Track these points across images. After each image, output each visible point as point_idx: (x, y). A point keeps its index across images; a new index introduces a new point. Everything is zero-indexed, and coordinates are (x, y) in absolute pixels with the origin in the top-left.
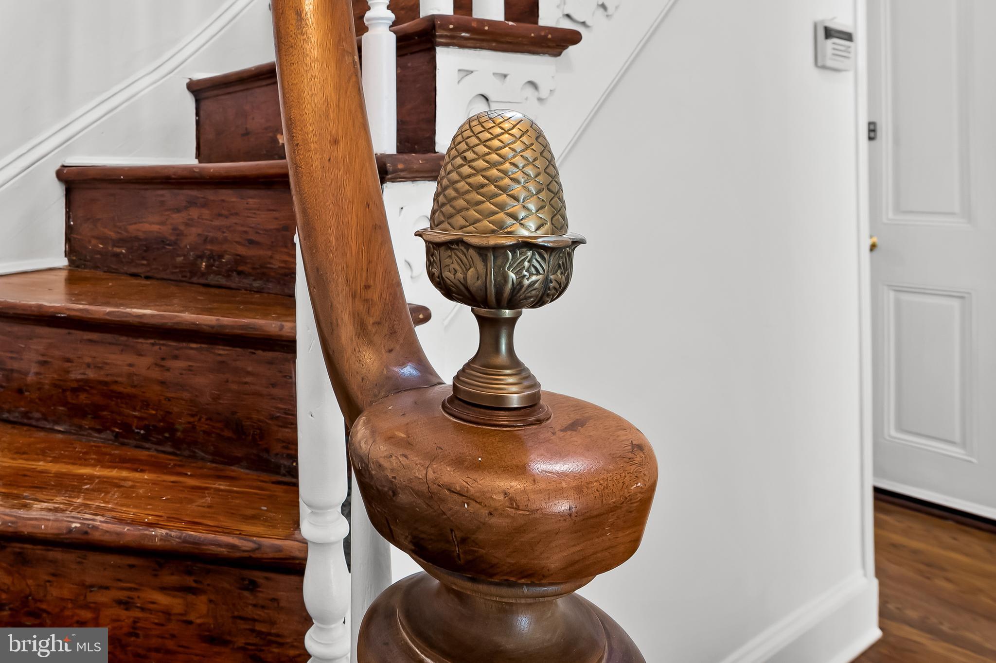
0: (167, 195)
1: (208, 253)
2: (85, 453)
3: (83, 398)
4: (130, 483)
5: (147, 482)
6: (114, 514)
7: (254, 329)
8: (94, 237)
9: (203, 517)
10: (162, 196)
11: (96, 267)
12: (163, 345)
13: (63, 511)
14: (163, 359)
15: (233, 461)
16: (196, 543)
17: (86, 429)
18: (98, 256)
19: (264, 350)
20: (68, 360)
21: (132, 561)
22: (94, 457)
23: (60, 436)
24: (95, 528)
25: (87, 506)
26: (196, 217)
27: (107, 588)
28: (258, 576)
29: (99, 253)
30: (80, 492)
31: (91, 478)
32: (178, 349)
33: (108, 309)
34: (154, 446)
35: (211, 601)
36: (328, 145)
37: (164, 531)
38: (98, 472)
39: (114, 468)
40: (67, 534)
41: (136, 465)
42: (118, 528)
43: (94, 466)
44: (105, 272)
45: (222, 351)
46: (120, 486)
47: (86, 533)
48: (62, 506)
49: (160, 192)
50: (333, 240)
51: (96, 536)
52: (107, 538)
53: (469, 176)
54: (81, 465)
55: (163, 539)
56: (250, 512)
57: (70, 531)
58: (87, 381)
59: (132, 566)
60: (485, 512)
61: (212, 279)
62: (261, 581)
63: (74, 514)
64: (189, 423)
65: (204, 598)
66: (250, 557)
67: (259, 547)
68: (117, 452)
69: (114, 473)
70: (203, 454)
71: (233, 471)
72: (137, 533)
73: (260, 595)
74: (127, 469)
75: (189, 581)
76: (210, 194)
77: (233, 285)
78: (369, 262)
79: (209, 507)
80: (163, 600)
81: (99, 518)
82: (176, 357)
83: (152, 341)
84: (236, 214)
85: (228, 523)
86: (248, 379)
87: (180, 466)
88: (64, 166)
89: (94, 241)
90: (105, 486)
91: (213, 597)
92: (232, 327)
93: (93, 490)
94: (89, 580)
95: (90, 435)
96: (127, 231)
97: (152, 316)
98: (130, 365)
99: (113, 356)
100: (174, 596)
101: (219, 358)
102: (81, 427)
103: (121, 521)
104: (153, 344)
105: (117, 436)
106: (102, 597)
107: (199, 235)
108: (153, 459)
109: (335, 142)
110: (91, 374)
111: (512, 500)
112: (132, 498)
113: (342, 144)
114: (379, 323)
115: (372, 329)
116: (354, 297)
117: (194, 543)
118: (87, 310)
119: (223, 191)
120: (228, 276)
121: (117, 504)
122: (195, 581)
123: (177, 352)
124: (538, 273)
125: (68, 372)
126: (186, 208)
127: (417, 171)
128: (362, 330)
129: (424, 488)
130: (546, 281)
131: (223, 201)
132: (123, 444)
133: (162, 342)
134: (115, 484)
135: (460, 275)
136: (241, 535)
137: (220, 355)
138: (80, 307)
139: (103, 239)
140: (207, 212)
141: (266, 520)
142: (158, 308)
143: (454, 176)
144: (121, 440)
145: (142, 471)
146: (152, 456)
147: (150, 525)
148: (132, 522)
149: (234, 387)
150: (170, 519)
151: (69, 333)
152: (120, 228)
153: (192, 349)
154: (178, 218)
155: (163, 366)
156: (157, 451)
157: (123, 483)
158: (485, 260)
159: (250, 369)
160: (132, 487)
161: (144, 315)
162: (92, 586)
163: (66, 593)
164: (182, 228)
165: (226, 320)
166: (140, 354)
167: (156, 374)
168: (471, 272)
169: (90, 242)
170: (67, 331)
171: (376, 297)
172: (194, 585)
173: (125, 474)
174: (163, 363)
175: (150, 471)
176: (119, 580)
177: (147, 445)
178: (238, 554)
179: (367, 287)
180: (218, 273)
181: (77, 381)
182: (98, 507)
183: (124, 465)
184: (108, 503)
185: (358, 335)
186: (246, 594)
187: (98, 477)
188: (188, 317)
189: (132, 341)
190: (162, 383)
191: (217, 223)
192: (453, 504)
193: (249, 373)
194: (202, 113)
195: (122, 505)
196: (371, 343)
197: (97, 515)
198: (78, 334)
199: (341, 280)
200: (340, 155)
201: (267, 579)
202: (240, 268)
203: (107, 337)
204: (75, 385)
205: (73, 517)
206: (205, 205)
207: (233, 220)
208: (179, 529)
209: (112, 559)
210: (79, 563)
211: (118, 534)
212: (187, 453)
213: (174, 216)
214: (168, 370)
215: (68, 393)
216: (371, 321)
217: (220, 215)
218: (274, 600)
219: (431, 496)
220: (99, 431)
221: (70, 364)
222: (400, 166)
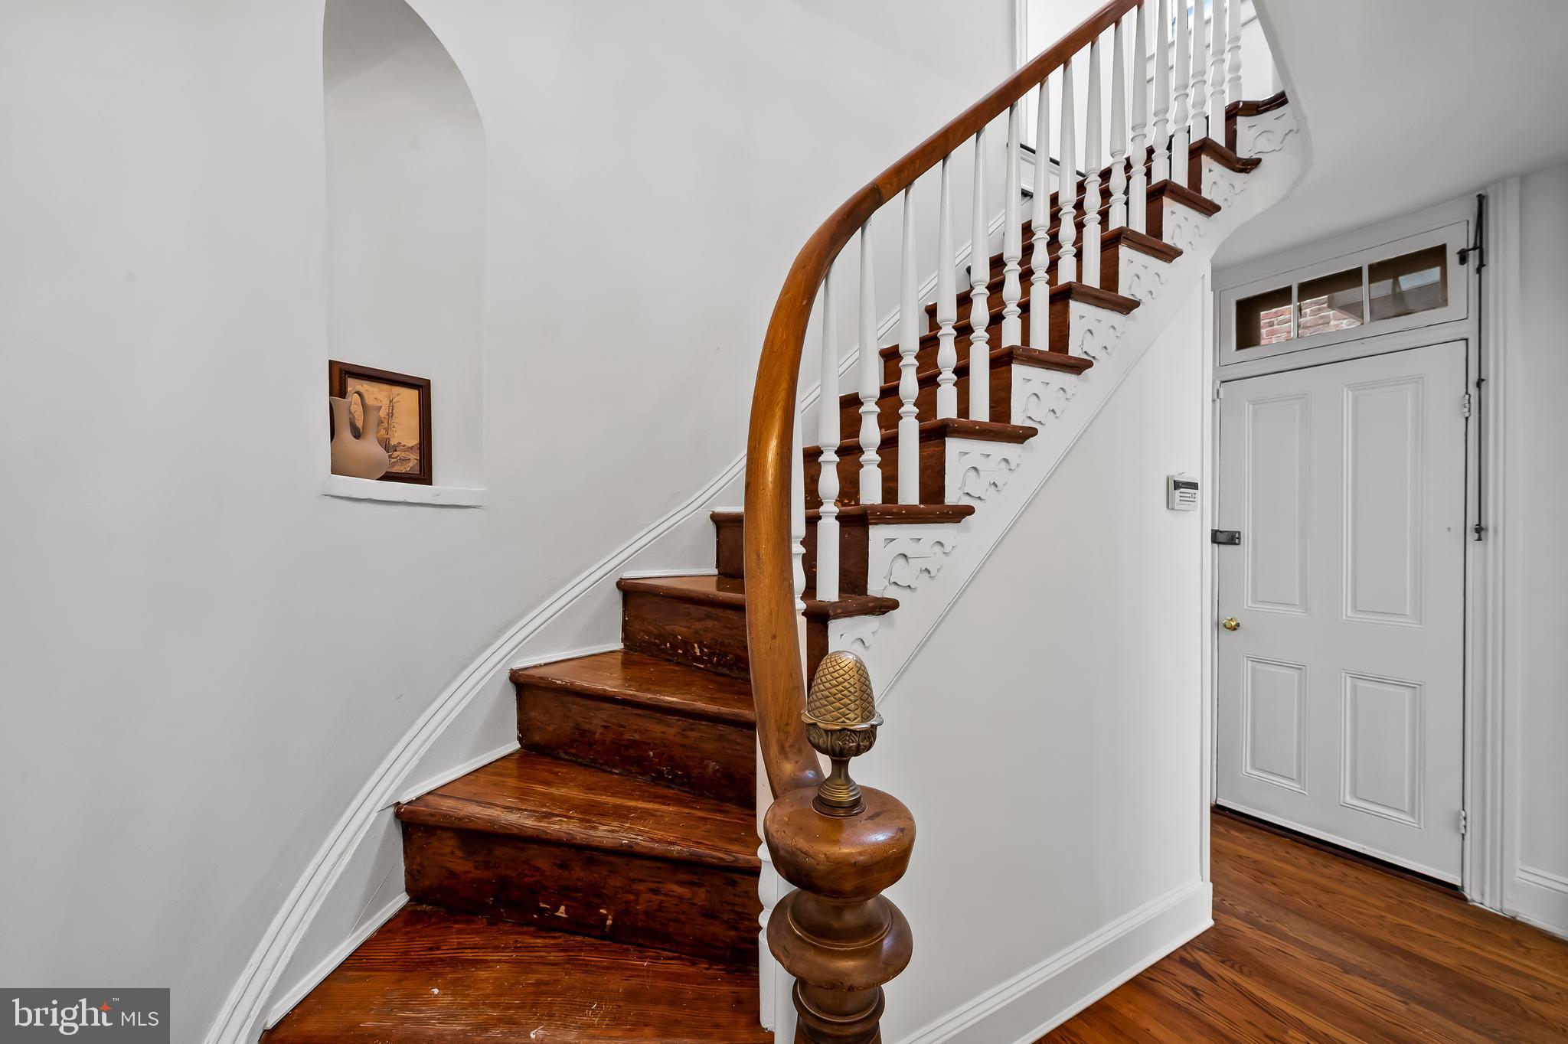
0: (692, 608)
1: (718, 651)
2: (632, 790)
3: (632, 752)
4: (660, 813)
5: (671, 813)
6: (649, 835)
7: (741, 717)
8: (642, 631)
9: (704, 839)
10: (688, 608)
11: (642, 652)
12: (684, 721)
13: (617, 832)
14: (684, 730)
15: (727, 800)
16: (698, 856)
17: (633, 773)
18: (644, 644)
19: (748, 729)
20: (623, 727)
21: (659, 865)
22: (637, 793)
23: (616, 777)
24: (637, 844)
25: (633, 829)
26: (710, 626)
27: (644, 881)
28: (736, 876)
29: (645, 642)
30: (628, 819)
31: (635, 809)
32: (693, 724)
33: (649, 696)
34: (677, 787)
35: (707, 891)
36: (770, 639)
37: (679, 848)
38: (640, 804)
39: (651, 802)
40: (619, 847)
41: (664, 800)
42: (651, 845)
43: (638, 800)
44: (649, 656)
45: (722, 728)
46: (654, 816)
47: (631, 847)
48: (617, 829)
49: (687, 606)
50: (770, 697)
51: (638, 849)
52: (644, 850)
53: (823, 690)
54: (629, 799)
55: (678, 852)
56: (734, 836)
57: (622, 845)
58: (634, 741)
59: (659, 868)
60: (815, 863)
61: (720, 669)
62: (738, 880)
63: (624, 834)
64: (699, 773)
65: (703, 889)
66: (731, 866)
67: (737, 859)
68: (653, 790)
69: (650, 806)
70: (708, 794)
71: (727, 806)
72: (663, 848)
73: (738, 889)
74: (659, 803)
75: (695, 878)
76: (721, 613)
77: (734, 675)
78: (789, 709)
79: (708, 832)
80: (679, 890)
81: (639, 837)
82: (692, 730)
83: (677, 718)
84: (737, 628)
85: (719, 843)
86: (738, 747)
87: (693, 801)
88: (621, 579)
89: (642, 634)
90: (644, 814)
91: (709, 889)
92: (727, 714)
93: (637, 818)
94: (632, 875)
95: (635, 777)
96: (664, 629)
97: (677, 702)
98: (663, 733)
99: (652, 726)
100: (685, 888)
101: (720, 732)
102: (630, 771)
103: (653, 840)
104: (678, 720)
105: (653, 779)
106: (640, 887)
107: (712, 639)
108: (677, 796)
109: (774, 637)
110: (637, 737)
111: (827, 858)
112: (661, 824)
113: (778, 639)
114: (792, 746)
115: (787, 749)
116: (779, 730)
117: (697, 856)
118: (635, 696)
119: (728, 611)
120: (731, 669)
121: (651, 828)
122: (698, 879)
123: (693, 727)
124: (853, 742)
125: (623, 734)
126: (704, 619)
127: (852, 612)
128: (782, 750)
129: (790, 850)
130: (859, 745)
131: (728, 618)
132: (657, 784)
133: (684, 719)
134: (650, 814)
135: (817, 741)
136: (727, 852)
137: (720, 730)
138: (631, 692)
139: (649, 633)
140: (718, 624)
141: (743, 842)
142: (682, 696)
143: (826, 671)
144: (656, 781)
145: (668, 805)
146: (675, 794)
147: (671, 843)
148: (659, 841)
149: (729, 752)
150: (683, 839)
151: (624, 709)
152: (660, 626)
153: (702, 725)
154: (698, 625)
155: (683, 735)
156: (679, 790)
157: (655, 813)
158: (827, 735)
159: (739, 741)
160: (662, 816)
161: (672, 702)
162: (635, 880)
163: (618, 884)
164: (701, 632)
165: (724, 710)
166: (669, 726)
167: (679, 739)
168: (821, 740)
169: (639, 633)
170: (622, 707)
171: (792, 731)
172: (697, 881)
173: (657, 806)
174: (684, 733)
175: (674, 806)
176: (652, 877)
177: (674, 786)
178: (724, 864)
179: (787, 724)
180: (724, 666)
181: (629, 740)
182: (640, 830)
183: (658, 800)
184: (645, 827)
185: (780, 753)
186: (729, 888)
187: (640, 808)
188: (700, 705)
189: (665, 717)
190: (684, 746)
191: (725, 632)
192: (801, 858)
193: (738, 744)
194: (721, 536)
195: (655, 829)
196: (787, 758)
197: (638, 835)
198: (630, 710)
199: (773, 720)
200: (777, 645)
201: (742, 879)
202: (739, 665)
203: (649, 713)
204: (627, 743)
205: (623, 837)
206: (716, 619)
207: (734, 632)
208: (688, 847)
209: (648, 863)
210: (627, 865)
211: (651, 848)
212: (698, 792)
213: (697, 623)
214: (687, 737)
215: (622, 749)
216: (788, 744)
217: (726, 627)
218: (746, 892)
219: (792, 853)
220: (642, 775)
221: (623, 729)
222: (838, 611)
